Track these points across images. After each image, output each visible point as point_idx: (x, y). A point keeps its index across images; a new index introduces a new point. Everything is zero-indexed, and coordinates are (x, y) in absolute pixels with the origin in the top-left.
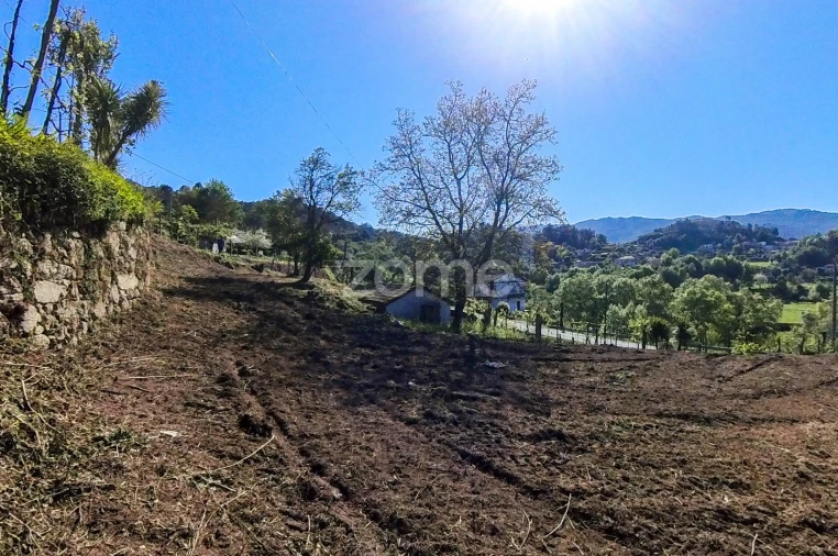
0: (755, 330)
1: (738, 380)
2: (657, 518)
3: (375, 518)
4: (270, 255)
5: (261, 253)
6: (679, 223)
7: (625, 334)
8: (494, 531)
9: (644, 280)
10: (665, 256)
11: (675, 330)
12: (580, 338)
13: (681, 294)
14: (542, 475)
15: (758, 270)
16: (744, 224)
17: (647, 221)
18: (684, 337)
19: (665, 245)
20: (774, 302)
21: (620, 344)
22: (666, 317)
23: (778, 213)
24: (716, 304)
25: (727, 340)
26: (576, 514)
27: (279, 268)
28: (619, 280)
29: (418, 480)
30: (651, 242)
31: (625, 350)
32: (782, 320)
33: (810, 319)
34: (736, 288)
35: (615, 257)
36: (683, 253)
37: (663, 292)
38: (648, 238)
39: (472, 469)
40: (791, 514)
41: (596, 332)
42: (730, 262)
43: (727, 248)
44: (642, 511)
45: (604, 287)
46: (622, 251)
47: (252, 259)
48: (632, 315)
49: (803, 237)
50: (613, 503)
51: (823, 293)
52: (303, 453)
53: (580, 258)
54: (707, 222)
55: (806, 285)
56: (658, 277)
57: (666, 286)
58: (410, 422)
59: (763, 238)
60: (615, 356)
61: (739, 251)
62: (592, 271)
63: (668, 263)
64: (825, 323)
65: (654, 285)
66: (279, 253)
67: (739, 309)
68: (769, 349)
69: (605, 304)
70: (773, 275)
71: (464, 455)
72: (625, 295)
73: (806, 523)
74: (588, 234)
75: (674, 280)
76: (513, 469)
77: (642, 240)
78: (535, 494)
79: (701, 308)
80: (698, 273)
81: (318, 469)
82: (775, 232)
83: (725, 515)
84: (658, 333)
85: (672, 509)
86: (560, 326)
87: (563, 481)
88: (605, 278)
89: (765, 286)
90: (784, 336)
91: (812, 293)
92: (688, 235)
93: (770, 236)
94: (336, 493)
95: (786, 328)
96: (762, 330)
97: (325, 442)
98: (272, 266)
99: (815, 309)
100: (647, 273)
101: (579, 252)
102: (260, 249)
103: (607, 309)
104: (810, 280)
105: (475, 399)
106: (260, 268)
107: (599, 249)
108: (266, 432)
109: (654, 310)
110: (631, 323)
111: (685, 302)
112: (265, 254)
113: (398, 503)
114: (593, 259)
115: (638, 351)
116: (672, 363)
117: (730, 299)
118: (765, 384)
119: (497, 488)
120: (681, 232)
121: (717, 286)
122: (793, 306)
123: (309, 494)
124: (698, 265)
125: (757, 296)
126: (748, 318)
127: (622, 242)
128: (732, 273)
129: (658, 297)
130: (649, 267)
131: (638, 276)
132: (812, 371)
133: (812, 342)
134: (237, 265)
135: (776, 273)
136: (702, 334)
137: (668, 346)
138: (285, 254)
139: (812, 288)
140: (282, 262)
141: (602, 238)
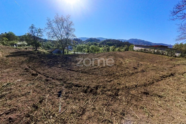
0: (98, 51)
1: (96, 56)
2: (89, 70)
3: (58, 80)
4: (28, 46)
5: (26, 46)
6: (90, 38)
7: (85, 52)
8: (73, 76)
10: (89, 42)
11: (90, 51)
12: (80, 53)
13: (91, 47)
14: (77, 69)
15: (98, 44)
16: (97, 39)
17: (87, 38)
18: (91, 52)
19: (89, 41)
20: (99, 48)
21: (84, 53)
22: (89, 50)
23: (100, 38)
25: (95, 52)
26: (81, 72)
27: (30, 48)
28: (84, 46)
29: (62, 74)
30: (87, 41)
31: (85, 54)
32: (100, 49)
33: (102, 49)
34: (96, 46)
36: (91, 42)
37: (89, 47)
39: (69, 71)
40: (100, 67)
41: (82, 52)
43: (95, 41)
44: (88, 70)
45: (82, 46)
46: (84, 42)
47: (24, 47)
48: (85, 50)
49: (102, 40)
50: (85, 70)
51: (103, 46)
52: (44, 76)
53: (79, 43)
54: (93, 38)
56: (88, 45)
58: (59, 67)
59: (98, 40)
60: (84, 55)
61: (96, 42)
62: (81, 44)
63: (89, 43)
64: (103, 49)
65: (88, 46)
66: (29, 45)
67: (96, 49)
68: (99, 52)
69: (82, 48)
70: (99, 45)
71: (68, 69)
72: (85, 47)
73: (101, 67)
74: (80, 40)
75: (90, 45)
76: (74, 69)
77: (86, 40)
78: (77, 71)
79: (92, 48)
80: (92, 44)
81: (48, 77)
83: (95, 68)
84: (88, 52)
85: (91, 69)
86: (77, 52)
87: (80, 69)
88: (82, 45)
90: (100, 51)
91: (102, 47)
92: (91, 40)
93: (99, 40)
94: (51, 79)
95: (100, 50)
96: (98, 50)
97: (48, 73)
98: (29, 48)
99: (103, 48)
100: (87, 44)
102: (25, 45)
104: (102, 45)
105: (68, 63)
106: (26, 49)
107: (81, 42)
108: (37, 75)
109: (88, 49)
110: (85, 51)
111: (91, 48)
112: (27, 46)
113: (61, 77)
114: (81, 43)
115: (86, 54)
116: (90, 55)
117: (95, 47)
118: (98, 56)
119: (72, 72)
120: (90, 39)
121: (94, 46)
122: (101, 48)
123: (47, 80)
124: (92, 43)
125: (98, 47)
126: (97, 49)
127: (84, 41)
128: (96, 44)
131: (86, 45)
132: (102, 54)
133: (102, 51)
134: (21, 49)
135: (100, 44)
136: (93, 51)
137: (89, 53)
138: (31, 45)
139: (102, 46)
140: (31, 47)
141: (81, 40)
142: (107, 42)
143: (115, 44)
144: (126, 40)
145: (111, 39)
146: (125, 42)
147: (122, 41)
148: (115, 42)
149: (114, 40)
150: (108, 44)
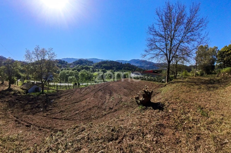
9: (75, 71)
10: (77, 66)
12: (64, 84)
13: (80, 73)
15: (91, 68)
16: (89, 60)
17: (74, 59)
19: (77, 64)
20: (92, 73)
24: (85, 74)
28: (70, 71)
32: (94, 75)
34: (87, 71)
35: (69, 66)
36: (80, 65)
37: (77, 73)
38: (75, 62)
42: (87, 67)
43: (86, 64)
45: (68, 73)
46: (70, 65)
49: (96, 62)
54: (84, 60)
55: (96, 70)
57: (78, 72)
59: (91, 63)
61: (88, 65)
63: (78, 67)
67: (88, 74)
70: (92, 68)
72: (71, 74)
74: (64, 61)
75: (79, 70)
77: (74, 62)
79: (83, 75)
80: (83, 69)
82: (93, 62)
86: (61, 83)
89: (92, 70)
92: (81, 62)
93: (92, 62)
101: (63, 65)
103: (68, 77)
109: (76, 76)
114: (65, 66)
121: (85, 71)
122: (95, 73)
124: (82, 67)
125: (90, 72)
127: (70, 63)
128: (87, 69)
129: (77, 74)
130: (75, 68)
131: (73, 70)
139: (97, 70)
141: (67, 62)
142: (104, 65)
143: (114, 66)
144: (126, 61)
145: (107, 61)
146: (125, 63)
147: (121, 63)
148: (114, 64)
149: (112, 62)
150: (105, 67)
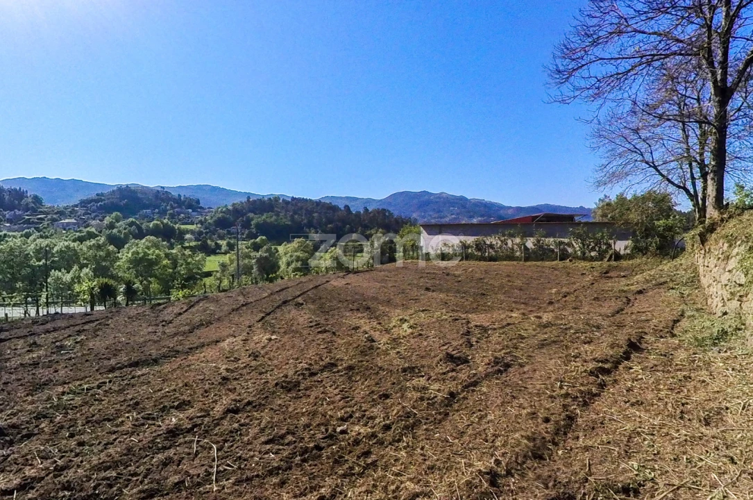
0: (187, 280)
1: (177, 322)
7: (71, 300)
9: (88, 243)
10: (108, 220)
11: (122, 288)
13: (125, 255)
15: (187, 232)
16: (175, 194)
18: (131, 293)
20: (199, 256)
21: (66, 310)
22: (113, 277)
23: (199, 187)
24: (157, 261)
25: (166, 291)
28: (60, 245)
30: (94, 206)
31: (72, 316)
32: (206, 269)
33: (223, 266)
34: (171, 247)
35: (54, 220)
36: (125, 217)
37: (109, 254)
38: (90, 201)
41: (35, 302)
42: (166, 226)
43: (163, 213)
46: (61, 213)
48: (77, 279)
49: (217, 205)
51: (231, 247)
54: (145, 190)
55: (220, 242)
56: (102, 240)
57: (111, 248)
59: (190, 206)
60: (60, 323)
61: (172, 216)
63: (111, 226)
64: (232, 268)
65: (99, 247)
67: (175, 264)
68: (198, 292)
70: (198, 235)
72: (69, 259)
75: (119, 243)
77: (83, 203)
79: (143, 265)
80: (140, 235)
82: (198, 202)
84: (106, 293)
88: (43, 243)
89: (193, 244)
90: (208, 281)
91: (224, 248)
92: (128, 200)
93: (194, 205)
95: (209, 274)
96: (193, 278)
99: (225, 259)
100: (91, 236)
103: (48, 276)
104: (222, 238)
107: (34, 211)
109: (100, 271)
110: (77, 288)
111: (130, 261)
114: (27, 222)
115: (86, 314)
116: (121, 319)
117: (167, 256)
118: (197, 319)
120: (122, 198)
121: (156, 246)
122: (212, 258)
124: (139, 227)
125: (188, 252)
126: (182, 270)
127: (61, 204)
128: (168, 234)
129: (104, 259)
130: (93, 230)
132: (227, 302)
133: (225, 283)
135: (200, 233)
136: (146, 288)
137: (116, 304)
139: (223, 243)
141: (37, 199)
142: (257, 219)
150: (263, 229)
